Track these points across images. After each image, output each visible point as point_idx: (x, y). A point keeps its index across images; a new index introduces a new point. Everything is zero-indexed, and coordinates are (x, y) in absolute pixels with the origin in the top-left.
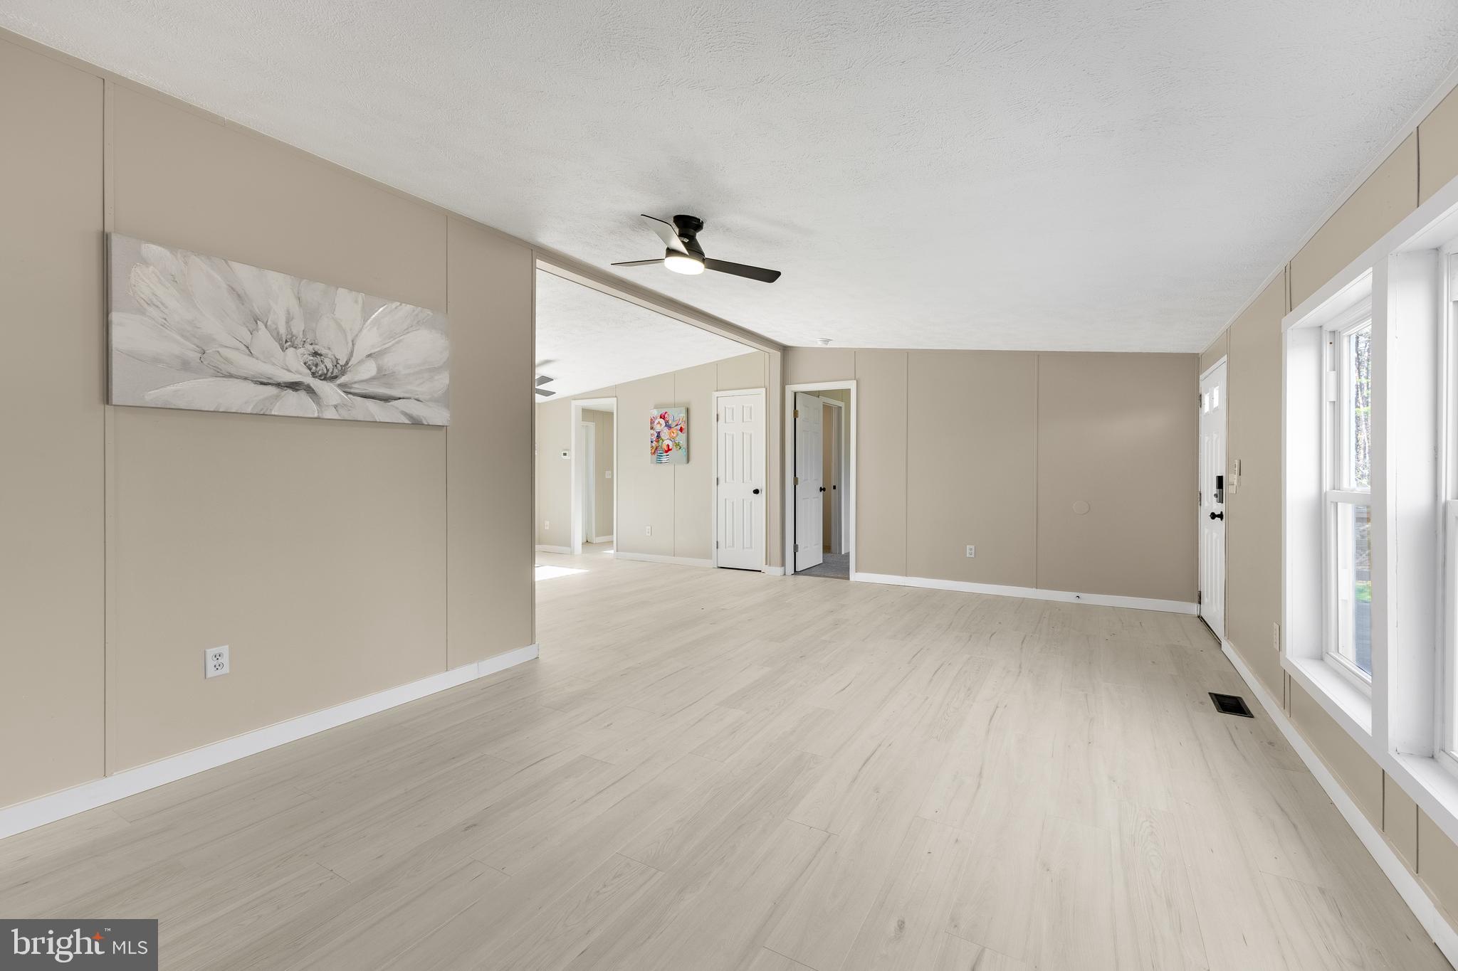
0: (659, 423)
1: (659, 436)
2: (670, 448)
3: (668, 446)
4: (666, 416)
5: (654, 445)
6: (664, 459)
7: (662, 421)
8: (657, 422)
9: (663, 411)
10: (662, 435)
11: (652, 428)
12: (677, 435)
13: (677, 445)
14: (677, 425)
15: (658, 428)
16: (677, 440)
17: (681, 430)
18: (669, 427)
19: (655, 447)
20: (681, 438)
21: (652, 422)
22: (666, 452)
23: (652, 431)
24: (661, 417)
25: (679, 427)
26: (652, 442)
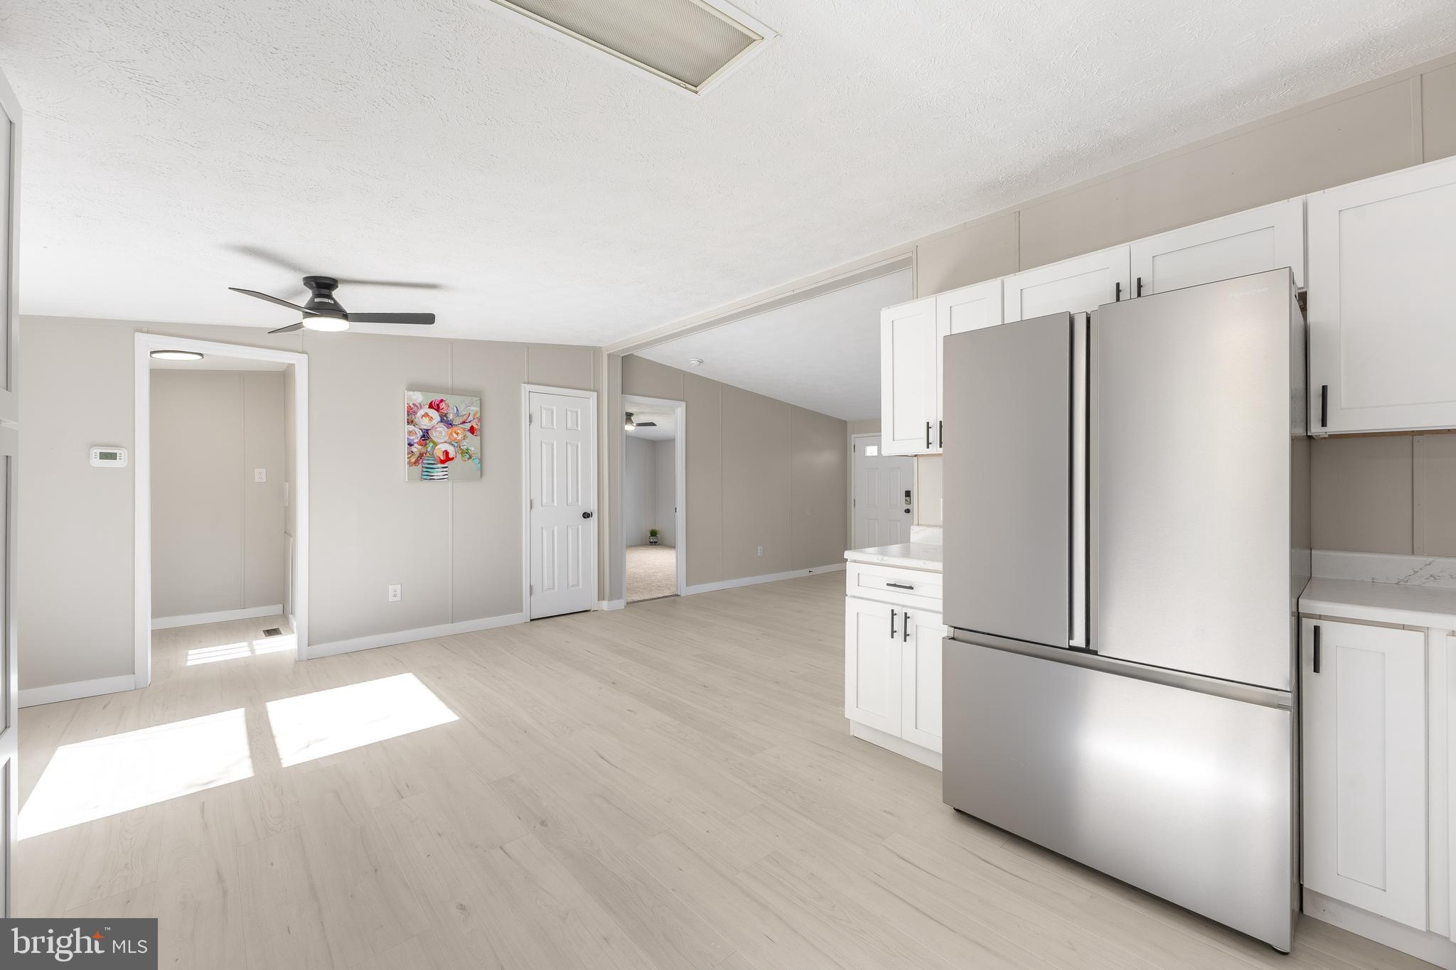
0: (426, 415)
1: (426, 436)
2: (451, 456)
3: (446, 453)
4: (443, 405)
5: (414, 449)
6: (438, 472)
7: (433, 413)
8: (421, 412)
9: (436, 397)
10: (434, 435)
11: (410, 422)
12: (465, 437)
13: (465, 453)
14: (464, 422)
15: (425, 423)
16: (465, 445)
17: (472, 430)
18: (450, 424)
19: (417, 454)
20: (472, 443)
21: (411, 411)
22: (443, 462)
23: (411, 428)
24: (431, 406)
25: (468, 426)
26: (410, 445)
